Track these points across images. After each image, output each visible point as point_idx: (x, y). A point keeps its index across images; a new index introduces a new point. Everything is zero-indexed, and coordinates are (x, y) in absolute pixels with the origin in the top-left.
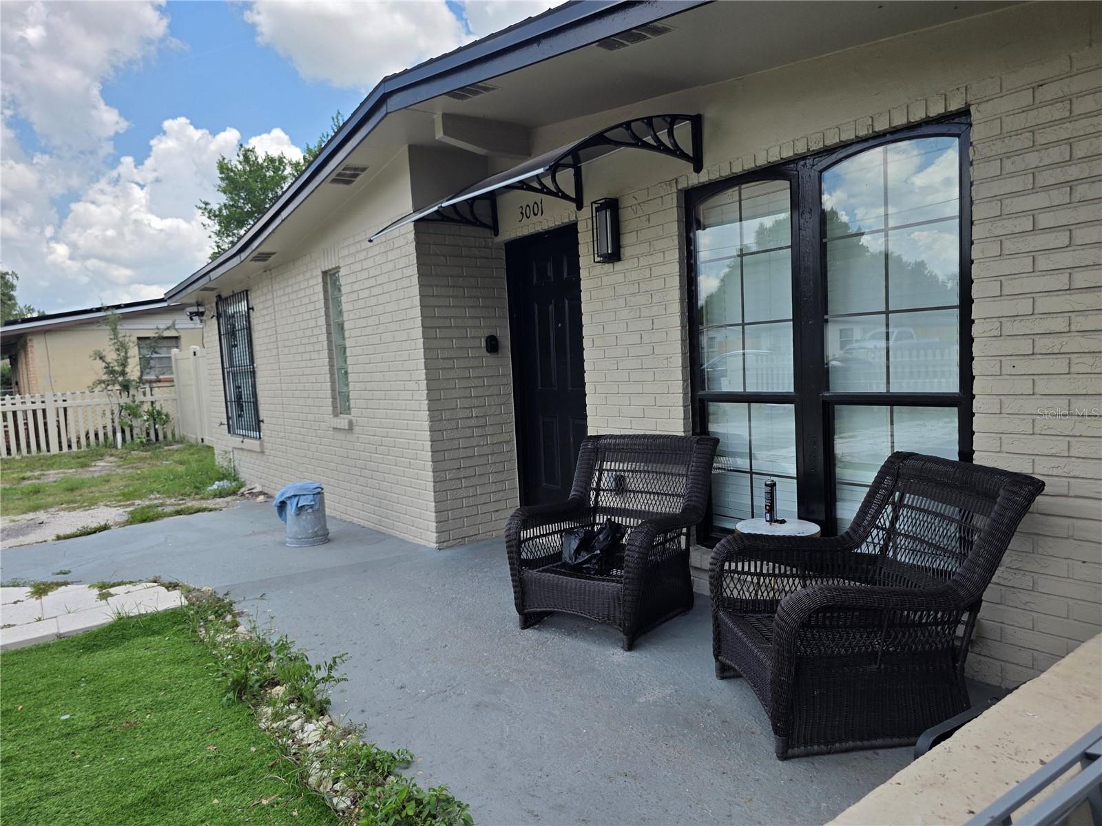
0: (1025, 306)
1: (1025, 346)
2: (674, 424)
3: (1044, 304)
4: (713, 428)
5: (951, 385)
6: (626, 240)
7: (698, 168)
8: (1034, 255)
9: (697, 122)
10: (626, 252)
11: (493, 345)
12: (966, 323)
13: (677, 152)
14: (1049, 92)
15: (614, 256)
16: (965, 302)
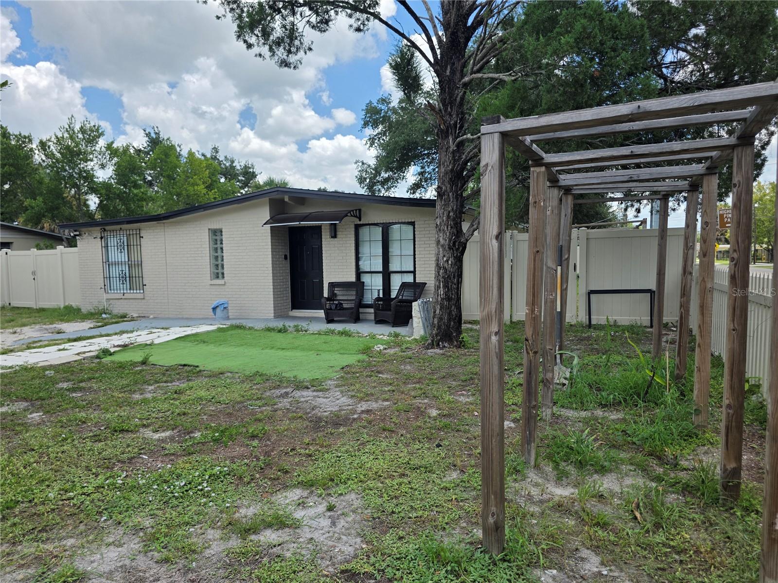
0: (423, 256)
1: (423, 263)
2: (352, 278)
3: (426, 256)
4: (362, 280)
5: (412, 269)
6: (338, 233)
7: (360, 220)
8: (425, 248)
9: (360, 210)
10: (338, 236)
11: (286, 258)
12: (415, 258)
13: (356, 217)
14: (426, 222)
15: (334, 236)
16: (414, 255)
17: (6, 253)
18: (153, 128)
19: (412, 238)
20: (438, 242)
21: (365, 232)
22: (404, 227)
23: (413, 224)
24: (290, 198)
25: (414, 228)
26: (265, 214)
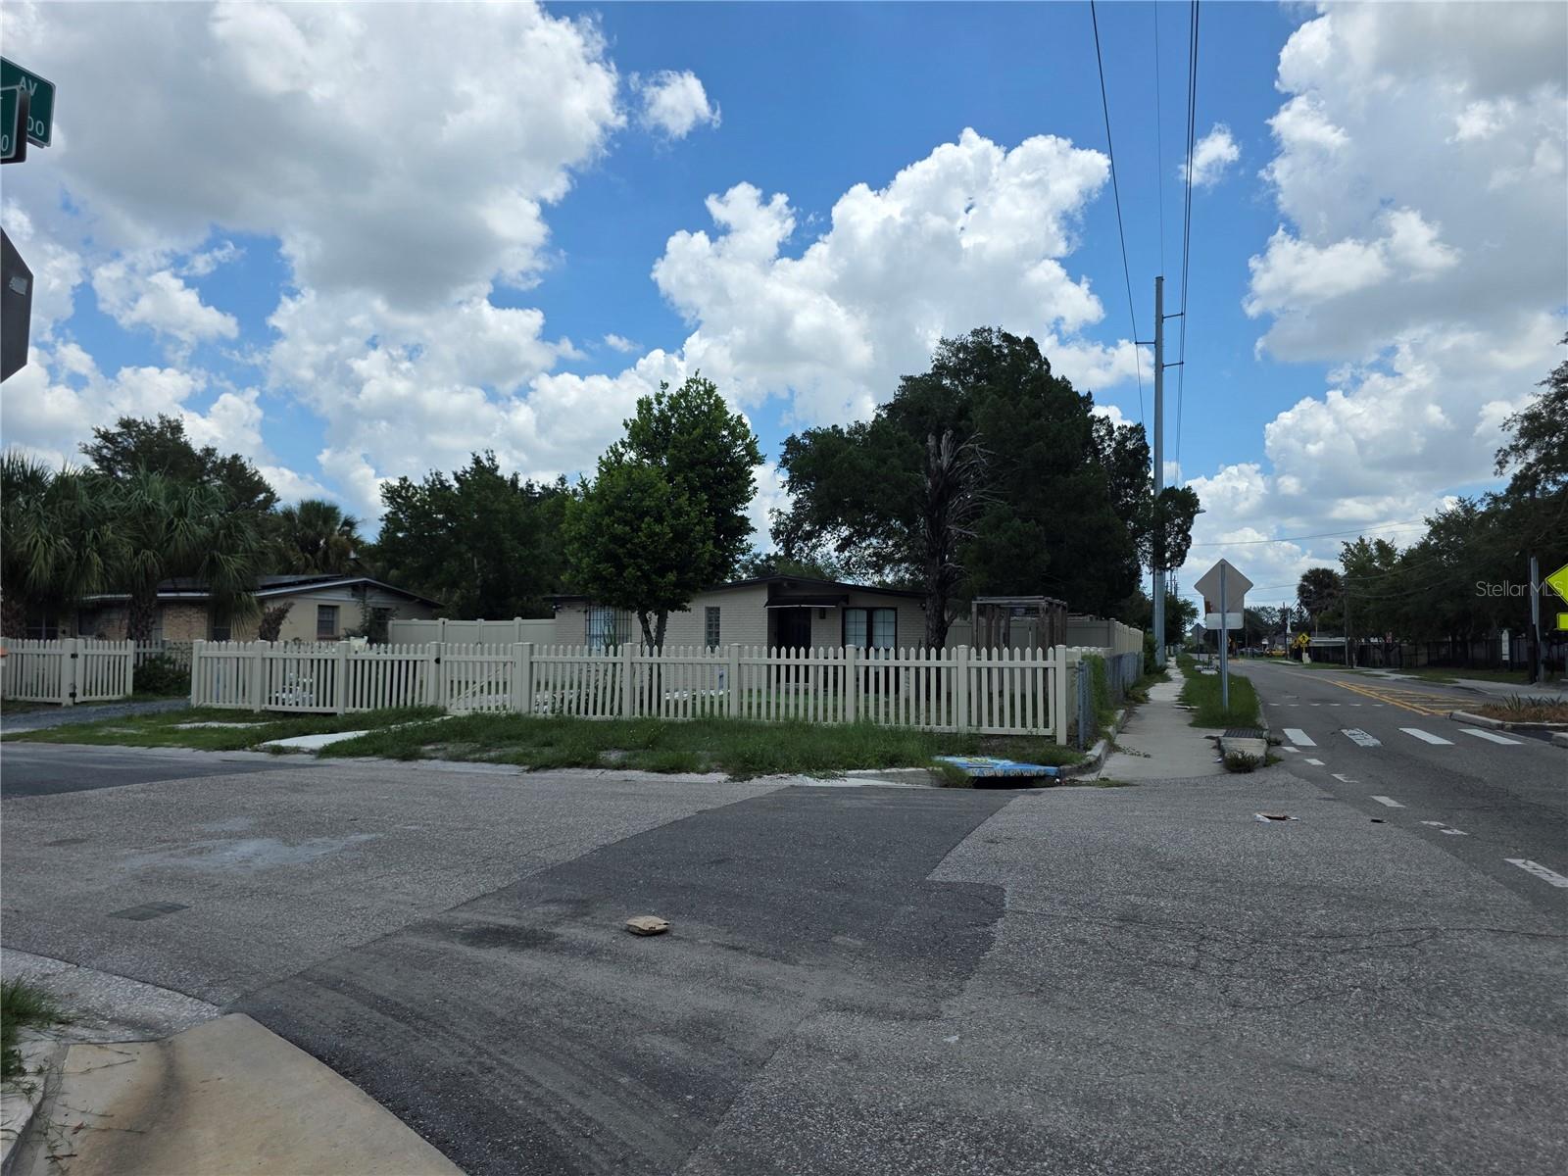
14: (908, 609)
16: (896, 636)
17: (444, 623)
18: (487, 452)
19: (894, 620)
20: (928, 627)
21: (851, 616)
22: (887, 612)
23: (895, 609)
24: (789, 584)
25: (896, 613)
26: (763, 597)
